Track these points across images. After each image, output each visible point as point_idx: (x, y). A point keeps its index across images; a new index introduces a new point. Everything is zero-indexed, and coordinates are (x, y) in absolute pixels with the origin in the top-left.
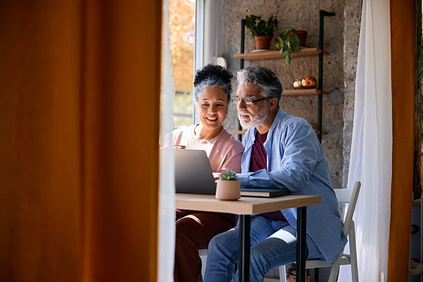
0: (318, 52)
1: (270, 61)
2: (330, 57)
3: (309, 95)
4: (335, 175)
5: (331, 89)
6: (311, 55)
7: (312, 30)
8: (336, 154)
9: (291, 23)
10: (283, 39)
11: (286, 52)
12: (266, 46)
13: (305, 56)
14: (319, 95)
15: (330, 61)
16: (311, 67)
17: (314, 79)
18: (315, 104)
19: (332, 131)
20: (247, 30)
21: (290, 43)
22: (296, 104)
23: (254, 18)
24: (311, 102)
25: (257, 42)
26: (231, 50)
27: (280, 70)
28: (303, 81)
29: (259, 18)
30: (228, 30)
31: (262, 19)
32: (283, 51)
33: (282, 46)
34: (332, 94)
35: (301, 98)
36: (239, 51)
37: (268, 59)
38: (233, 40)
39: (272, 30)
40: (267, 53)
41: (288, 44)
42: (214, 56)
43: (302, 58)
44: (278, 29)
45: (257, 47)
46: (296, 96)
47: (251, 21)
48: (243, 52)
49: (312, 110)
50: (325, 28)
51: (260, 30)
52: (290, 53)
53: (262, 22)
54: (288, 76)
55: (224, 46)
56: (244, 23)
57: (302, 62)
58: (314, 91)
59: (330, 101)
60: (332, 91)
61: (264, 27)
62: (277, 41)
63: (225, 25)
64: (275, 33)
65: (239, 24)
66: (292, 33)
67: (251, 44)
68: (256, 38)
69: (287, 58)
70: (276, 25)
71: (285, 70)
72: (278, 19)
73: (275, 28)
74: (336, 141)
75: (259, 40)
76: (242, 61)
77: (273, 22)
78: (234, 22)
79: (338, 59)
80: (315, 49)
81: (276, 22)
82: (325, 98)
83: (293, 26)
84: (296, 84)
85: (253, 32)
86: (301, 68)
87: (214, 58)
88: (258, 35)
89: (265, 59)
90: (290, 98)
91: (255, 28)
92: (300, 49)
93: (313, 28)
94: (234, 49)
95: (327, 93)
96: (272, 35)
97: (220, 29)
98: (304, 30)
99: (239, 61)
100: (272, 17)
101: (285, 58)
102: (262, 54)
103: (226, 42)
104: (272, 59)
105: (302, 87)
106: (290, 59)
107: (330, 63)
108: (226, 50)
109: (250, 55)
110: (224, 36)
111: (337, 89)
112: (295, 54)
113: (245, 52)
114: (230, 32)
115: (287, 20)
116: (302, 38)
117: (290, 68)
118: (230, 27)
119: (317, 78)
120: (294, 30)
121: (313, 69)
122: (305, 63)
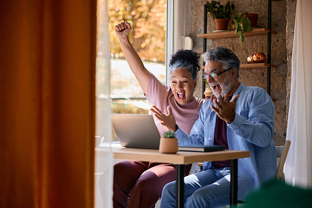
0: (267, 32)
1: (229, 39)
2: (278, 35)
3: (260, 68)
4: (283, 136)
5: (280, 62)
6: (262, 34)
7: (263, 13)
8: (283, 118)
9: (246, 7)
10: (237, 21)
11: (240, 32)
12: (224, 27)
13: (257, 35)
14: (268, 68)
15: (279, 39)
16: (263, 44)
17: (263, 55)
18: (266, 76)
19: (280, 99)
20: (209, 13)
21: (243, 24)
22: (250, 75)
23: (214, 3)
24: (263, 74)
25: (216, 23)
26: (197, 30)
27: (237, 48)
28: (254, 56)
29: (219, 3)
30: (194, 13)
31: (221, 4)
32: (237, 31)
33: (237, 27)
34: (280, 68)
35: (254, 70)
36: (203, 32)
37: (227, 38)
38: (198, 21)
39: (229, 13)
40: (225, 33)
41: (241, 25)
42: (183, 35)
43: (255, 37)
44: (234, 13)
45: (217, 29)
46: (250, 69)
47: (211, 6)
48: (205, 32)
49: (264, 81)
50: (273, 11)
51: (219, 14)
52: (243, 33)
53: (221, 6)
54: (244, 52)
55: (191, 28)
56: (207, 8)
57: (255, 40)
58: (262, 65)
59: (278, 73)
60: (280, 65)
61: (222, 11)
62: (233, 23)
63: (192, 10)
64: (232, 16)
65: (203, 8)
66: (245, 16)
67: (213, 25)
68: (216, 20)
69: (240, 38)
70: (233, 10)
71: (242, 47)
72: (234, 4)
73: (232, 11)
74: (283, 107)
75: (218, 22)
76: (205, 39)
77: (231, 7)
78: (199, 6)
79: (284, 37)
80: (263, 29)
81: (233, 6)
82: (273, 71)
83: (247, 10)
84: (249, 59)
85: (213, 15)
86: (254, 44)
87: (183, 37)
88: (218, 18)
89: (225, 38)
90: (245, 71)
91: (214, 12)
92: (251, 29)
93: (264, 11)
94: (199, 30)
95: (276, 67)
96: (229, 17)
97: (187, 12)
98: (257, 13)
99: (203, 40)
100: (229, 2)
102: (221, 34)
103: (193, 24)
104: (230, 38)
105: (254, 62)
106: (243, 38)
107: (278, 41)
108: (193, 30)
109: (211, 34)
110: (191, 18)
111: (284, 62)
112: (246, 34)
113: (208, 32)
114: (196, 15)
115: (243, 5)
116: (253, 20)
117: (245, 46)
118: (196, 11)
119: (266, 54)
120: (247, 14)
121: (264, 45)
122: (257, 41)
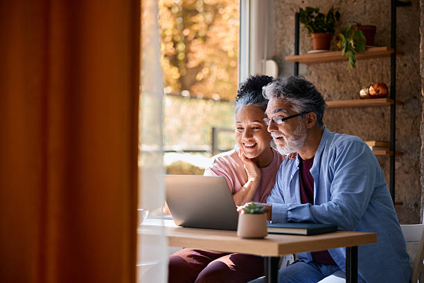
0: (390, 52)
1: (332, 64)
2: (405, 57)
3: (379, 106)
4: (413, 207)
5: (408, 98)
6: (382, 56)
7: (383, 25)
8: (414, 180)
9: (357, 16)
10: (345, 37)
11: (349, 53)
12: (326, 45)
13: (374, 56)
14: (391, 105)
15: (407, 63)
16: (382, 70)
17: (383, 86)
18: (388, 117)
19: (409, 151)
20: (302, 25)
21: (354, 41)
22: (364, 117)
23: (310, 10)
24: (383, 114)
25: (314, 41)
26: (284, 50)
27: (344, 76)
28: (371, 88)
29: (317, 11)
30: (280, 26)
31: (321, 12)
32: (346, 51)
33: (344, 45)
34: (409, 105)
35: (370, 109)
36: (293, 53)
37: (329, 62)
38: (286, 38)
39: (332, 25)
40: (327, 54)
41: (352, 42)
42: (263, 58)
43: (372, 60)
44: (340, 24)
45: (315, 47)
46: (363, 107)
47: (306, 14)
48: (297, 53)
49: (385, 126)
50: (398, 21)
51: (317, 26)
52: (354, 54)
53: (321, 15)
54: (354, 82)
55: (276, 47)
56: (300, 17)
57: (372, 65)
58: (384, 101)
59: (406, 113)
60: (408, 101)
61: (323, 22)
62: (338, 39)
63: (277, 20)
64: (337, 30)
65: (293, 18)
66: (356, 28)
67: (308, 42)
68: (313, 36)
69: (350, 61)
70: (338, 20)
71: (351, 75)
72: (340, 12)
73: (337, 23)
74: (414, 164)
75: (315, 38)
76: (297, 64)
77: (335, 15)
78: (287, 15)
79: (415, 60)
80: (385, 48)
81: (338, 15)
82: (399, 110)
83: (359, 20)
84: (363, 93)
85: (308, 28)
86: (370, 71)
87: (263, 61)
88: (316, 32)
89: (326, 62)
90: (357, 110)
91: (311, 24)
92: (366, 48)
93: (384, 22)
94: (287, 51)
95: (402, 104)
96: (334, 31)
97: (270, 24)
98: (373, 24)
99: (293, 65)
100: (332, 9)
101: (347, 60)
102: (320, 55)
103: (278, 41)
104: (333, 61)
105: (369, 96)
106: (354, 61)
107: (405, 65)
108: (279, 51)
109: (306, 56)
110: (275, 33)
111: (415, 98)
112: (361, 55)
113: (300, 53)
114: (282, 29)
115: (352, 13)
116: (369, 35)
117: (356, 73)
118: (282, 23)
119: (388, 85)
120: (359, 25)
121: (384, 73)
122: (374, 66)
